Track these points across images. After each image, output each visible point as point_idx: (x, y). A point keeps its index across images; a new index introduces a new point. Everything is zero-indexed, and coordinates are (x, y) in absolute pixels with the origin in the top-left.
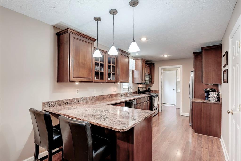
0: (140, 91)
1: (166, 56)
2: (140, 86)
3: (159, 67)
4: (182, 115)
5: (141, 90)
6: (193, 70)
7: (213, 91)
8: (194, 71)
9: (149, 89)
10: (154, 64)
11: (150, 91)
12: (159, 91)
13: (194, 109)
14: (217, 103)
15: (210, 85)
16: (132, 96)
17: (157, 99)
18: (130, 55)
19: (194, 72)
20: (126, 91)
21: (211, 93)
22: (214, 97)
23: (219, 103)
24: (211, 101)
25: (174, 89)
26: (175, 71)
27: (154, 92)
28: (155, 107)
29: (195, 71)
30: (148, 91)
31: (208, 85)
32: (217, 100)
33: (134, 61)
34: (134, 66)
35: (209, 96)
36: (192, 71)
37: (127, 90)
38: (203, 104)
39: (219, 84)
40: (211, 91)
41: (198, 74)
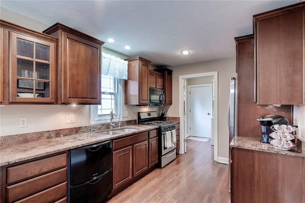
0: (141, 119)
1: (186, 53)
2: (145, 110)
3: (179, 76)
4: (219, 161)
5: (144, 116)
6: (236, 75)
7: (280, 123)
8: (236, 78)
9: (163, 115)
10: (172, 71)
11: (166, 117)
12: (179, 118)
13: (235, 165)
14: (293, 154)
15: (272, 109)
16: (120, 129)
17: (172, 133)
18: (103, 45)
19: (236, 80)
20: (106, 120)
21: (276, 127)
22: (284, 139)
23: (299, 155)
24: (277, 146)
25: (209, 114)
26: (211, 85)
27: (172, 119)
28: (166, 148)
29: (239, 78)
30: (162, 118)
31: (267, 108)
32: (292, 145)
33: (127, 62)
34: (126, 73)
35: (273, 135)
36: (234, 78)
37: (109, 117)
38: (256, 154)
39: (293, 106)
40: (276, 123)
41: (246, 82)
